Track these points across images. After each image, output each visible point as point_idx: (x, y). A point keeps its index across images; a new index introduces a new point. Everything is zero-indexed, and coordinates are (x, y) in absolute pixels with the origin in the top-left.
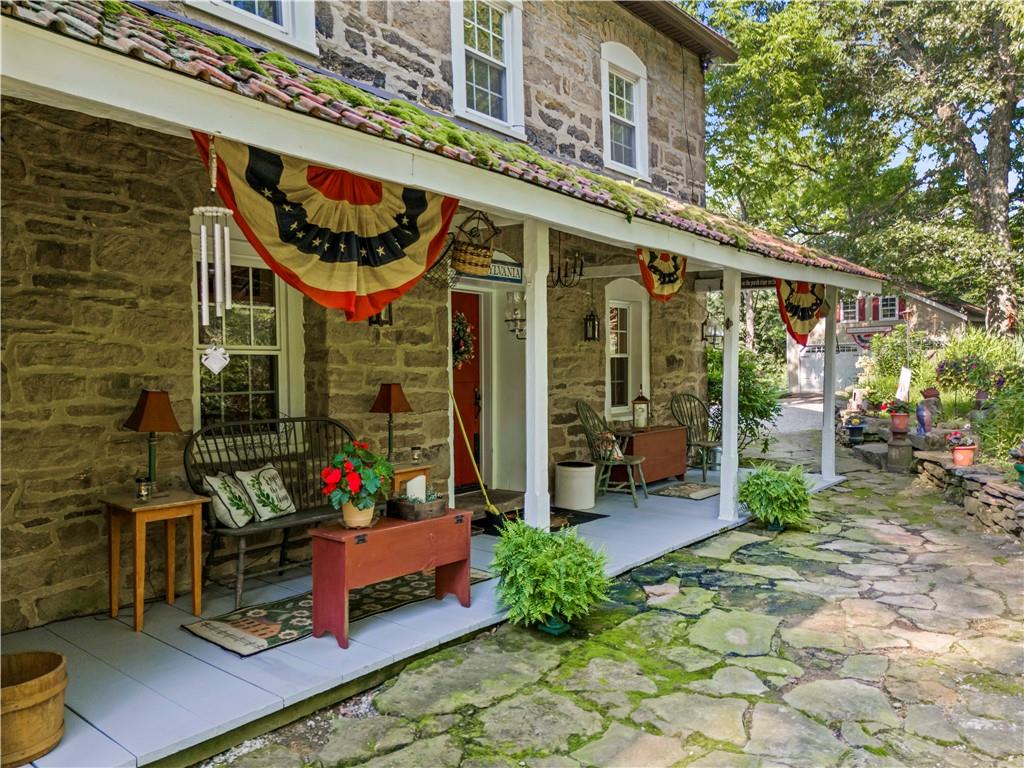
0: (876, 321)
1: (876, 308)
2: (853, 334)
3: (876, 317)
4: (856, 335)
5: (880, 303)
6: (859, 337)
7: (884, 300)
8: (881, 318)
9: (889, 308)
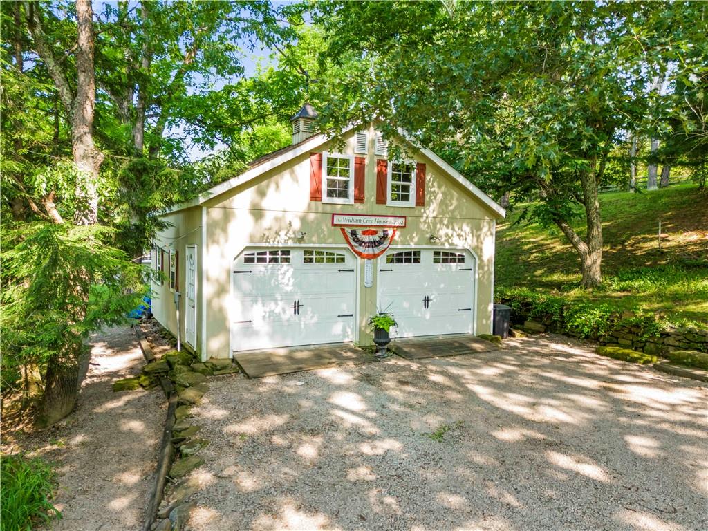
0: (381, 206)
1: (381, 178)
2: (342, 227)
3: (381, 199)
4: (348, 230)
5: (389, 171)
6: (353, 233)
7: (396, 167)
8: (390, 202)
9: (402, 183)
